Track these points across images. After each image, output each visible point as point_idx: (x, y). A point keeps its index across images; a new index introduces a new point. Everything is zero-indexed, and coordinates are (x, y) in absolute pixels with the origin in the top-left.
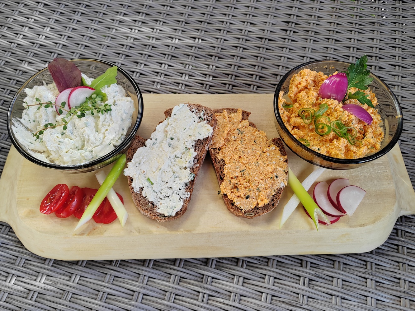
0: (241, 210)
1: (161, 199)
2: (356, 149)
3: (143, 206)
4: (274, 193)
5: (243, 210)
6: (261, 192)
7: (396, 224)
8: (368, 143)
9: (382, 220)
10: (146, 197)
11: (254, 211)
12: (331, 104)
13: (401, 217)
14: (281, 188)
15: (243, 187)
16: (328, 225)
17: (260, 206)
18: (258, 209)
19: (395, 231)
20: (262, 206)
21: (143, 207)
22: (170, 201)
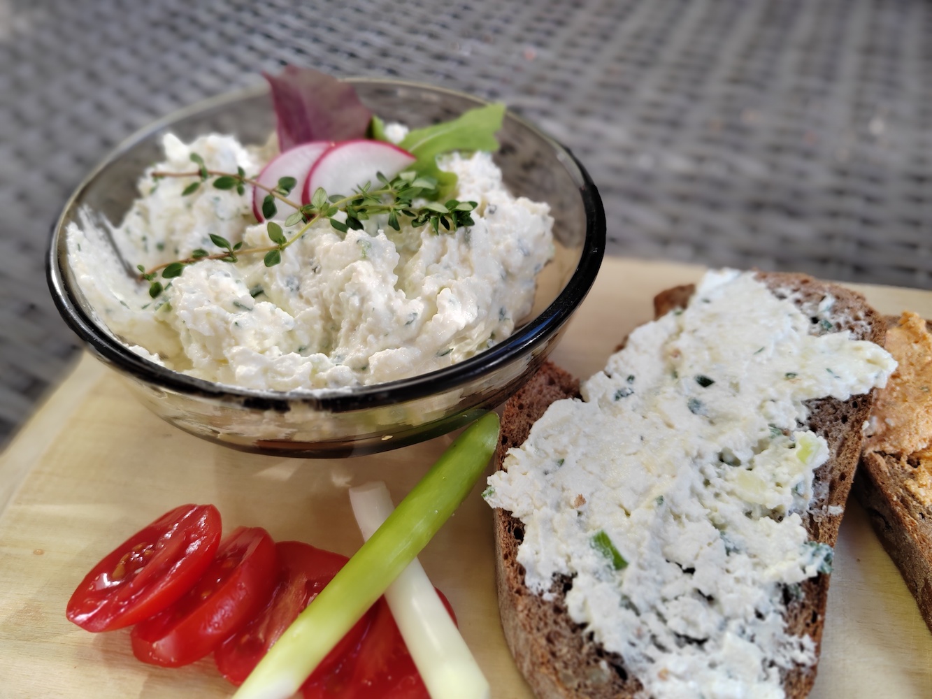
1: (661, 648)
3: (570, 672)
10: (584, 626)
21: (567, 678)
22: (712, 665)
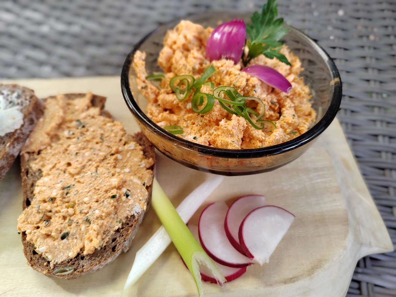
0: (49, 262)
2: (263, 133)
4: (118, 226)
5: (52, 261)
6: (91, 225)
7: (356, 273)
8: (285, 124)
9: (326, 267)
11: (74, 264)
12: (222, 66)
13: (364, 259)
14: (133, 216)
15: (60, 217)
16: (220, 284)
17: (85, 253)
18: (83, 258)
19: (356, 285)
20: (91, 253)
